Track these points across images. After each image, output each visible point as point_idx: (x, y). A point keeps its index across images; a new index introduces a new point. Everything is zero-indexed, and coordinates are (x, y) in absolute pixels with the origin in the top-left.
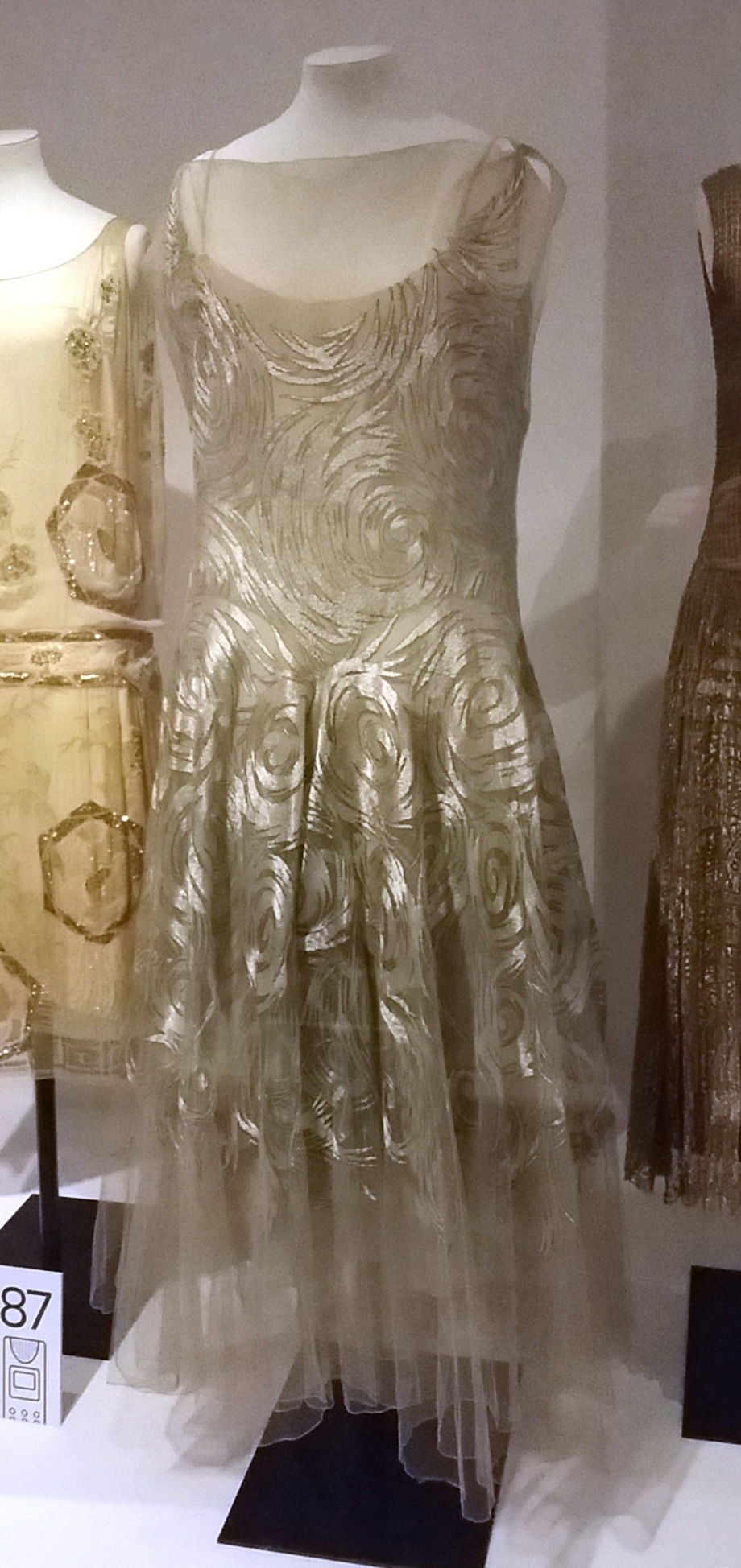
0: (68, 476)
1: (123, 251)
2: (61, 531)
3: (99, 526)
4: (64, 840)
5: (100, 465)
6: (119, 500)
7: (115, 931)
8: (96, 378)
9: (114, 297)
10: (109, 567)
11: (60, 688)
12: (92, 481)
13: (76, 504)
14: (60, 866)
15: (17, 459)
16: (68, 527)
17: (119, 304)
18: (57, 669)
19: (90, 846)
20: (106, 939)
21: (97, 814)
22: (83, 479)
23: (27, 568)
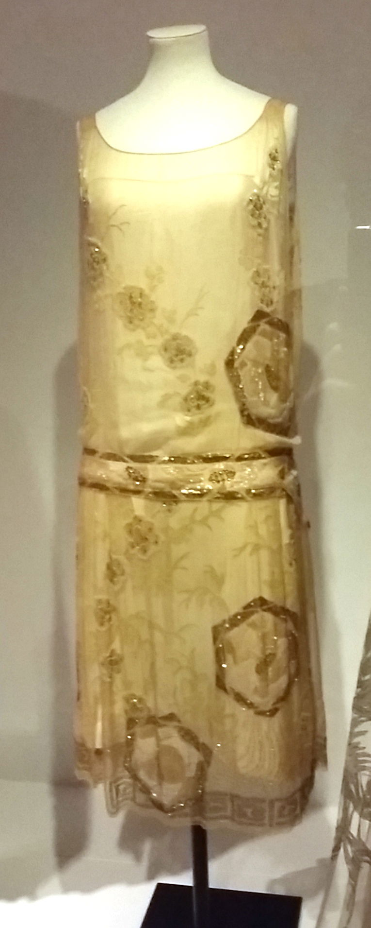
0: (244, 322)
1: (283, 126)
2: (237, 368)
3: (267, 362)
4: (236, 630)
5: (268, 310)
6: (281, 339)
7: (278, 706)
8: (266, 237)
9: (278, 165)
10: (274, 397)
11: (235, 501)
12: (263, 326)
13: (249, 345)
14: (232, 650)
15: (201, 308)
16: (243, 365)
17: (281, 171)
18: (232, 486)
19: (260, 634)
20: (273, 712)
21: (265, 607)
22: (256, 324)
23: (207, 400)
